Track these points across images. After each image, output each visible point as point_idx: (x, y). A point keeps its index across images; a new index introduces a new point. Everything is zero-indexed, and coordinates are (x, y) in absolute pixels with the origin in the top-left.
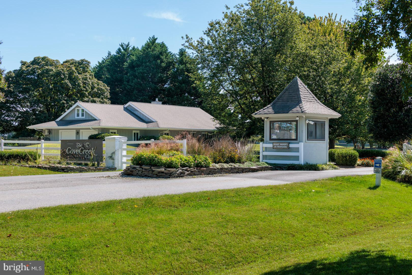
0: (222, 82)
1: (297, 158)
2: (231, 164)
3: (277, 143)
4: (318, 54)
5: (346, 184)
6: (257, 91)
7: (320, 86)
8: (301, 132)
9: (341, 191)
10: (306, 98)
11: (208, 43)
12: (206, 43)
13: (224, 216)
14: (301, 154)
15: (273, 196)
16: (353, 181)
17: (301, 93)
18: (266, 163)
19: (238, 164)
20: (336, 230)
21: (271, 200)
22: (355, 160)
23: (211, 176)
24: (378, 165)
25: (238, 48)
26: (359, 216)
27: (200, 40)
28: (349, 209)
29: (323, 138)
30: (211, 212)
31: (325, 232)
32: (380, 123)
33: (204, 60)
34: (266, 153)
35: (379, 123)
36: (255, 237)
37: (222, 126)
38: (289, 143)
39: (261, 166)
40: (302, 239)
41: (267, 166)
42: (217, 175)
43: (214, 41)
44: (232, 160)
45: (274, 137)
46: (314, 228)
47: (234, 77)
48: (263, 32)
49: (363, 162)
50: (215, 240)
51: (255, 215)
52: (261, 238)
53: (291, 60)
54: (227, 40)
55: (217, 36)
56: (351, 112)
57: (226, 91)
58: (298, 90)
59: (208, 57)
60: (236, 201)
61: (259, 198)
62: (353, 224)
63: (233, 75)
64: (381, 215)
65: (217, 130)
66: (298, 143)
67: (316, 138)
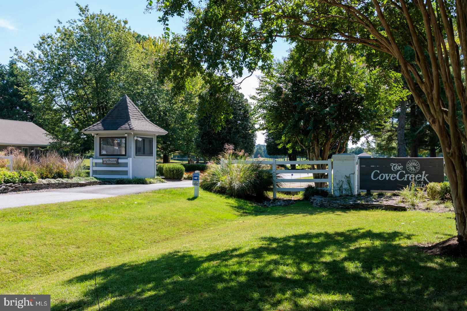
0: (54, 97)
1: (126, 173)
2: (59, 179)
3: (107, 158)
4: (152, 72)
5: (167, 196)
6: (91, 107)
7: (153, 103)
8: (129, 148)
9: (161, 202)
10: (135, 115)
11: (39, 57)
12: (37, 57)
13: (43, 229)
14: (130, 169)
15: (95, 208)
16: (174, 194)
17: (129, 111)
18: (95, 177)
19: (66, 179)
20: (151, 237)
21: (94, 212)
22: (182, 174)
23: (37, 191)
24: (196, 178)
25: (72, 64)
26: (174, 224)
27: (30, 53)
28: (165, 218)
29: (151, 154)
30: (31, 225)
31: (141, 239)
32: (206, 139)
33: (34, 74)
34: (96, 169)
35: (204, 139)
36: (73, 246)
37: (56, 141)
38: (118, 159)
39: (89, 181)
40: (118, 247)
41: (96, 180)
42: (43, 190)
43: (46, 55)
44: (60, 175)
45: (104, 152)
46: (131, 236)
47: (67, 92)
48: (98, 49)
49: (189, 176)
50: (32, 252)
51: (75, 226)
52: (79, 247)
53: (125, 78)
54: (59, 55)
55: (48, 50)
56: (183, 129)
57: (59, 106)
58: (126, 108)
59: (39, 71)
60: (58, 215)
61: (82, 211)
62: (167, 231)
63: (66, 90)
64: (194, 222)
65: (49, 145)
66: (127, 159)
67: (144, 154)
